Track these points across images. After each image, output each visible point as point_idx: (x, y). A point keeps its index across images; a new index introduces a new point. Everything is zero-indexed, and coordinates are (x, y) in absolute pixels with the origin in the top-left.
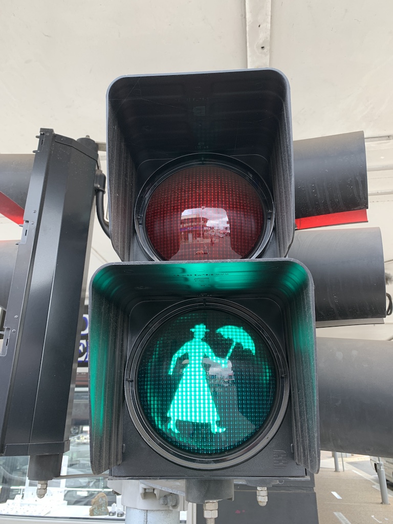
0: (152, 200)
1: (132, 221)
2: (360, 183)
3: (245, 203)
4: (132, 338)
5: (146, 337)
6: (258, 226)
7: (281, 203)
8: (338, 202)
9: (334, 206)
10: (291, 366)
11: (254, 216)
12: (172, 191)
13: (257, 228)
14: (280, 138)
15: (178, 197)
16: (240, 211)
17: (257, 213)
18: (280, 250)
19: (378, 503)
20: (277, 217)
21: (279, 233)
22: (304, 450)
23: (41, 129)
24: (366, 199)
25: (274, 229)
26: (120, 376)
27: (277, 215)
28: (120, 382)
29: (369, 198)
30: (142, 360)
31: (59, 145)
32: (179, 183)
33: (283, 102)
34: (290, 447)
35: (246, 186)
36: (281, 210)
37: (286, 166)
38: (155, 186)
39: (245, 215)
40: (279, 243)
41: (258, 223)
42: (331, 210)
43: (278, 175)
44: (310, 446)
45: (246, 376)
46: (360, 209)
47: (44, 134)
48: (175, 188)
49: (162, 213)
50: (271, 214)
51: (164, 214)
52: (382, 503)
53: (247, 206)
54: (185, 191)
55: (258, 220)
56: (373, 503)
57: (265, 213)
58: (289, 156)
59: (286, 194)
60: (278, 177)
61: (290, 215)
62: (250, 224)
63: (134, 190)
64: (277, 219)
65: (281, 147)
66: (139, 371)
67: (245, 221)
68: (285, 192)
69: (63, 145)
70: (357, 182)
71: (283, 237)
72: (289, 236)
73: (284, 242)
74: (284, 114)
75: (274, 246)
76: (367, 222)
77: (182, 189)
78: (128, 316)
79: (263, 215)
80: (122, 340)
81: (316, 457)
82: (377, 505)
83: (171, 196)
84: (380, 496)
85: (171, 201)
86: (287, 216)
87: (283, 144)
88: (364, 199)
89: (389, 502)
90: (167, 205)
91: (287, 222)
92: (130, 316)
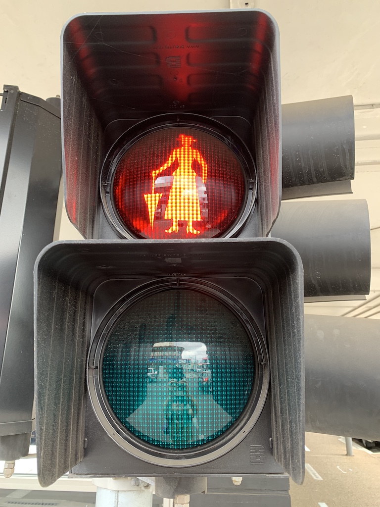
0: (121, 166)
1: (97, 189)
2: (347, 151)
3: (225, 171)
4: (96, 319)
5: (113, 319)
6: (238, 196)
7: (265, 171)
8: (323, 172)
9: (319, 176)
10: (272, 354)
11: (235, 186)
12: (143, 155)
13: (237, 200)
14: (265, 96)
15: (149, 163)
16: (219, 180)
17: (238, 183)
18: (262, 224)
19: (343, 455)
20: (260, 187)
21: (261, 205)
22: (285, 452)
23: (5, 85)
24: (353, 169)
25: (256, 201)
26: (82, 366)
27: (260, 186)
28: (81, 372)
29: (356, 168)
30: (107, 346)
31: (26, 104)
32: (152, 146)
33: (270, 52)
34: (269, 441)
35: (226, 152)
36: (265, 180)
37: (272, 128)
38: (124, 150)
39: (224, 184)
40: (262, 216)
41: (238, 194)
42: (315, 180)
43: (262, 139)
44: (292, 452)
45: (222, 364)
46: (346, 179)
47: (7, 91)
48: (146, 152)
49: (132, 180)
50: (253, 183)
51: (134, 181)
52: (346, 455)
53: (226, 174)
54: (157, 156)
55: (238, 190)
56: (339, 455)
57: (246, 183)
58: (276, 116)
59: (270, 161)
60: (262, 142)
61: (276, 185)
62: (229, 194)
63: (99, 154)
64: (260, 189)
65: (266, 107)
66: (104, 358)
67: (225, 191)
68: (270, 158)
69: (30, 105)
70: (344, 150)
71: (267, 211)
72: (274, 210)
73: (267, 216)
74: (271, 67)
75: (255, 220)
76: (352, 193)
77: (154, 153)
78: (92, 297)
79: (244, 185)
80: (84, 325)
81: (299, 467)
82: (342, 457)
83: (142, 161)
84: (346, 449)
85: (142, 167)
86: (272, 188)
87: (270, 103)
88: (350, 169)
89: (353, 454)
90: (137, 171)
91: (272, 194)
92: (94, 296)
